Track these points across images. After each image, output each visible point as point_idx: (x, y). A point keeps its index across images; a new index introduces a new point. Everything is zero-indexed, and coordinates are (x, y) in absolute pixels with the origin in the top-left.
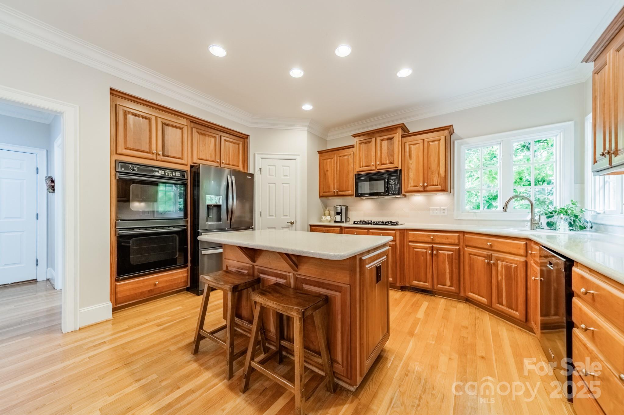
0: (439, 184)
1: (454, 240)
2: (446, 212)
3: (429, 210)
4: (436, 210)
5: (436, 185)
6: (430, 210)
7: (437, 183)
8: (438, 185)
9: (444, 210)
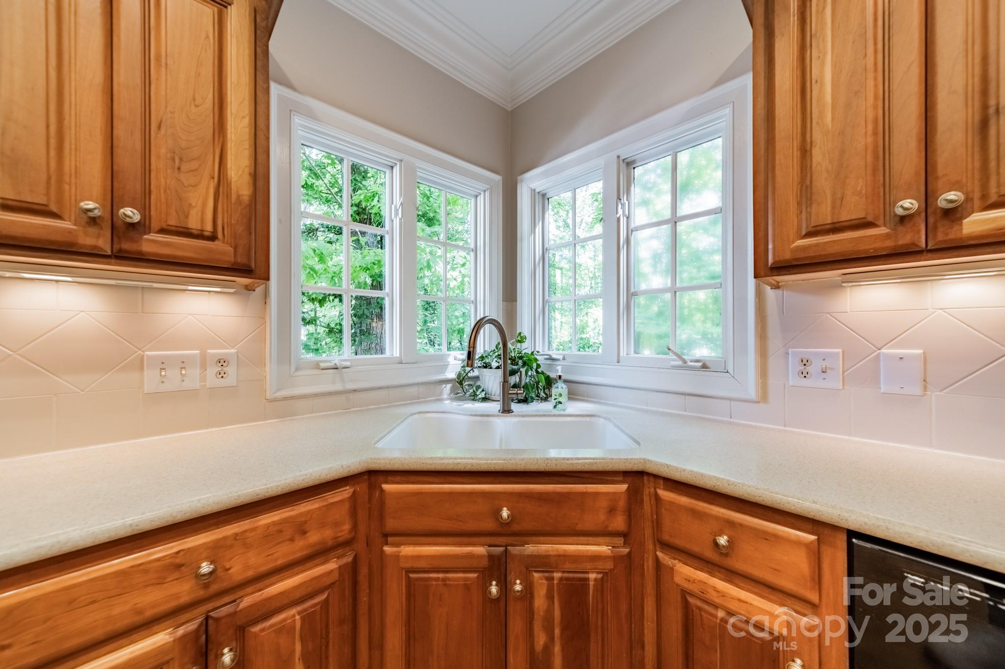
0: (220, 235)
1: (336, 524)
2: (231, 370)
3: (140, 365)
4: (183, 363)
5: (200, 236)
6: (141, 368)
7: (209, 227)
8: (213, 238)
9: (222, 362)
